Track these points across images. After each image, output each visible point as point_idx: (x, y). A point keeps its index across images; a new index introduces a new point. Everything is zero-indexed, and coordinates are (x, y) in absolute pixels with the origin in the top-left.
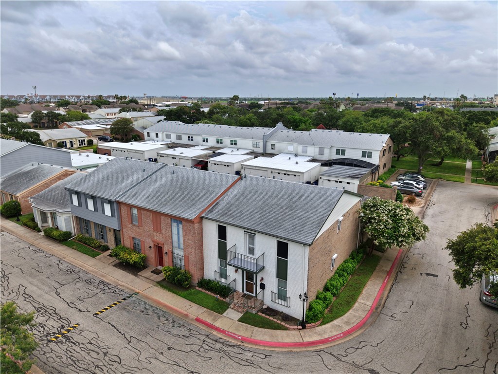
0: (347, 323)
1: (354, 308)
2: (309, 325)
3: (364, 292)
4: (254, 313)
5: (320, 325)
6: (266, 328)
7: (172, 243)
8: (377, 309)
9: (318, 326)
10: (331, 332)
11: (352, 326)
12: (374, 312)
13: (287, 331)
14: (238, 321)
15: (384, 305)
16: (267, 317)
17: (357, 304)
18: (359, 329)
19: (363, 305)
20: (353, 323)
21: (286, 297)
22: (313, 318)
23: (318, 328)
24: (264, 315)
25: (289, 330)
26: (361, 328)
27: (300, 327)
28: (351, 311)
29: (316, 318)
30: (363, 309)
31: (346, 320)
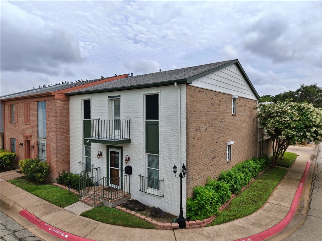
0: (256, 224)
1: (264, 208)
2: (191, 222)
3: (275, 193)
4: (110, 206)
5: (211, 224)
6: (118, 225)
7: (38, 133)
8: (299, 211)
9: (207, 226)
10: (229, 234)
11: (266, 228)
12: (297, 215)
13: (153, 230)
14: (81, 215)
15: (309, 206)
16: (128, 211)
17: (267, 205)
18: (279, 234)
19: (276, 206)
20: (266, 225)
21: (158, 180)
22: (199, 212)
23: (207, 228)
24: (124, 209)
25: (157, 229)
26: (281, 233)
27: (176, 225)
28: (260, 211)
29: (203, 211)
30: (279, 209)
31: (254, 221)
